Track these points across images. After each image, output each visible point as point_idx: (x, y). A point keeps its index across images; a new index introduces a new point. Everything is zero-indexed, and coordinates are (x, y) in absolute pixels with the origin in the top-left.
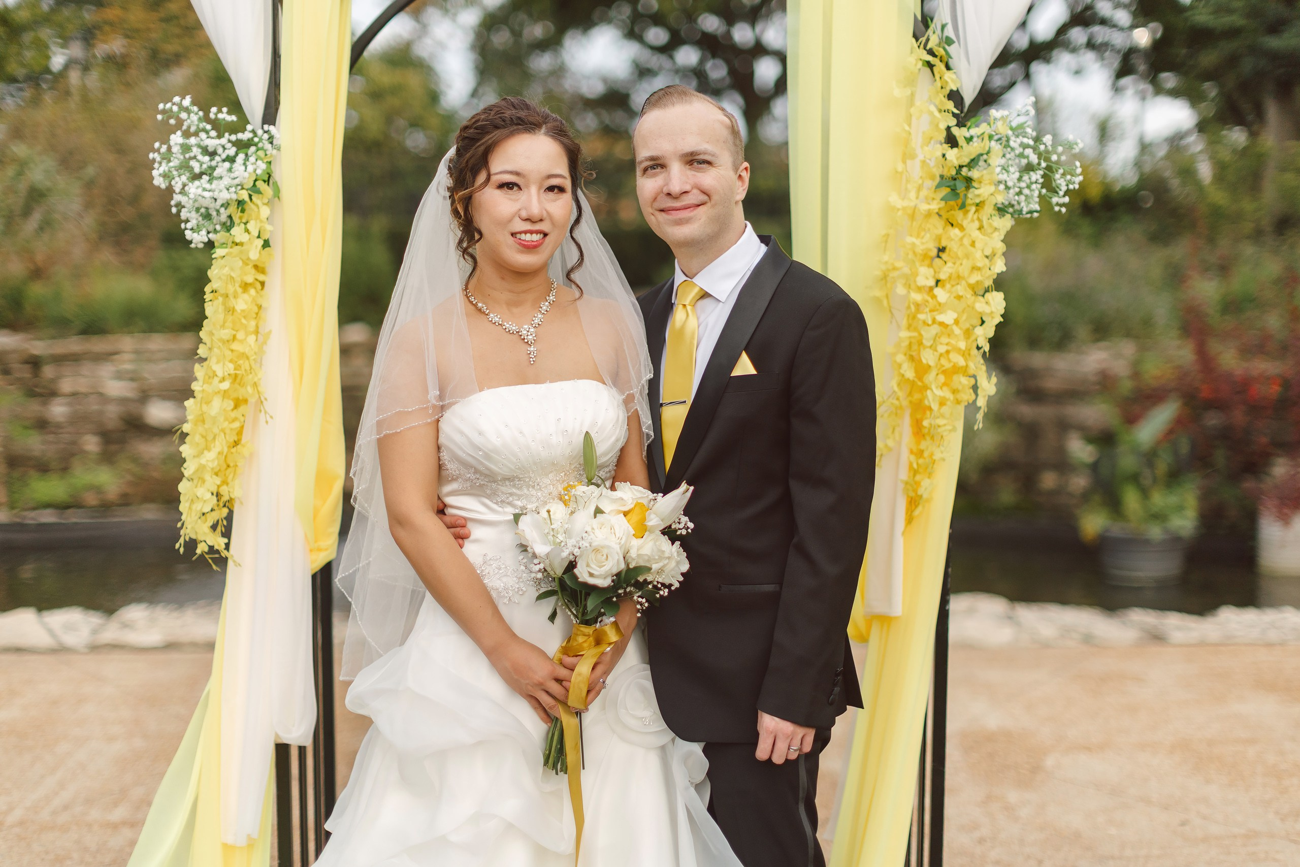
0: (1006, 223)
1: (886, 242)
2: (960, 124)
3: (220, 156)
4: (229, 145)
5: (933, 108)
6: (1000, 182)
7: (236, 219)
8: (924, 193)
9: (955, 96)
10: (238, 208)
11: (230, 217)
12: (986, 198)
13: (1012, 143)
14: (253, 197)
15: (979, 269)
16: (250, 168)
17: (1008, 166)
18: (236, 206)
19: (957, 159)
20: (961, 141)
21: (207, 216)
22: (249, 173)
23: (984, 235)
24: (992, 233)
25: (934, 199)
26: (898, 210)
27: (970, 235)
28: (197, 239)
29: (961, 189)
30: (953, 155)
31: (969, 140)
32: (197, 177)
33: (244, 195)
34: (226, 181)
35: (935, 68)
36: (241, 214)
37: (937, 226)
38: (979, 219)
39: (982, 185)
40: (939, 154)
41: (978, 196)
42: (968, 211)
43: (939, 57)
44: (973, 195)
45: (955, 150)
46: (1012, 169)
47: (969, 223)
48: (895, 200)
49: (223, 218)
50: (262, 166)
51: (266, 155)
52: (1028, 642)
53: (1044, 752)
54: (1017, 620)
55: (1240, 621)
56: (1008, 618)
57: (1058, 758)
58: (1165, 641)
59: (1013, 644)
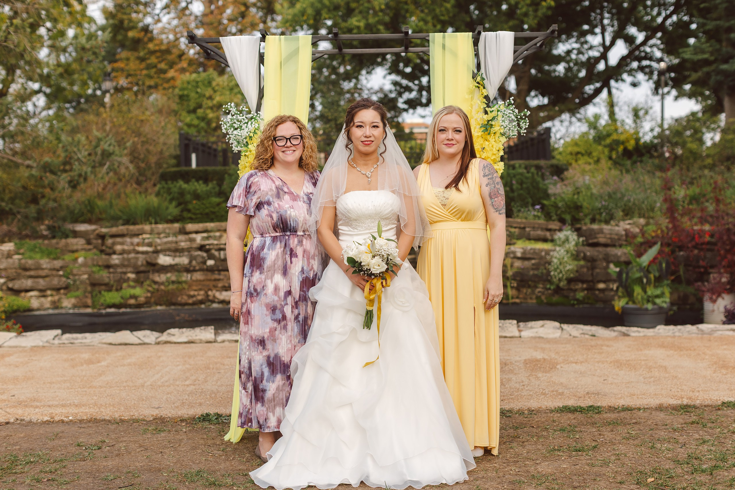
0: (504, 139)
2: (488, 106)
3: (243, 122)
4: (246, 119)
5: (478, 101)
6: (502, 126)
7: (249, 143)
8: (476, 129)
9: (487, 97)
10: (250, 139)
11: (247, 142)
12: (497, 131)
13: (505, 112)
15: (495, 154)
16: (253, 126)
20: (489, 112)
21: (239, 142)
22: (253, 128)
23: (496, 143)
24: (499, 143)
25: (479, 131)
27: (492, 143)
28: (235, 149)
29: (489, 129)
30: (486, 117)
31: (491, 112)
32: (236, 129)
33: (252, 135)
34: (246, 130)
35: (479, 88)
36: (251, 141)
37: (480, 140)
38: (495, 138)
39: (496, 126)
40: (481, 117)
41: (495, 130)
42: (491, 135)
43: (481, 84)
44: (493, 130)
45: (486, 115)
46: (506, 121)
47: (491, 139)
49: (244, 142)
50: (257, 125)
51: (258, 122)
52: (567, 336)
53: (557, 364)
54: (562, 329)
55: (665, 329)
56: (559, 329)
57: (562, 365)
58: (628, 335)
59: (560, 337)
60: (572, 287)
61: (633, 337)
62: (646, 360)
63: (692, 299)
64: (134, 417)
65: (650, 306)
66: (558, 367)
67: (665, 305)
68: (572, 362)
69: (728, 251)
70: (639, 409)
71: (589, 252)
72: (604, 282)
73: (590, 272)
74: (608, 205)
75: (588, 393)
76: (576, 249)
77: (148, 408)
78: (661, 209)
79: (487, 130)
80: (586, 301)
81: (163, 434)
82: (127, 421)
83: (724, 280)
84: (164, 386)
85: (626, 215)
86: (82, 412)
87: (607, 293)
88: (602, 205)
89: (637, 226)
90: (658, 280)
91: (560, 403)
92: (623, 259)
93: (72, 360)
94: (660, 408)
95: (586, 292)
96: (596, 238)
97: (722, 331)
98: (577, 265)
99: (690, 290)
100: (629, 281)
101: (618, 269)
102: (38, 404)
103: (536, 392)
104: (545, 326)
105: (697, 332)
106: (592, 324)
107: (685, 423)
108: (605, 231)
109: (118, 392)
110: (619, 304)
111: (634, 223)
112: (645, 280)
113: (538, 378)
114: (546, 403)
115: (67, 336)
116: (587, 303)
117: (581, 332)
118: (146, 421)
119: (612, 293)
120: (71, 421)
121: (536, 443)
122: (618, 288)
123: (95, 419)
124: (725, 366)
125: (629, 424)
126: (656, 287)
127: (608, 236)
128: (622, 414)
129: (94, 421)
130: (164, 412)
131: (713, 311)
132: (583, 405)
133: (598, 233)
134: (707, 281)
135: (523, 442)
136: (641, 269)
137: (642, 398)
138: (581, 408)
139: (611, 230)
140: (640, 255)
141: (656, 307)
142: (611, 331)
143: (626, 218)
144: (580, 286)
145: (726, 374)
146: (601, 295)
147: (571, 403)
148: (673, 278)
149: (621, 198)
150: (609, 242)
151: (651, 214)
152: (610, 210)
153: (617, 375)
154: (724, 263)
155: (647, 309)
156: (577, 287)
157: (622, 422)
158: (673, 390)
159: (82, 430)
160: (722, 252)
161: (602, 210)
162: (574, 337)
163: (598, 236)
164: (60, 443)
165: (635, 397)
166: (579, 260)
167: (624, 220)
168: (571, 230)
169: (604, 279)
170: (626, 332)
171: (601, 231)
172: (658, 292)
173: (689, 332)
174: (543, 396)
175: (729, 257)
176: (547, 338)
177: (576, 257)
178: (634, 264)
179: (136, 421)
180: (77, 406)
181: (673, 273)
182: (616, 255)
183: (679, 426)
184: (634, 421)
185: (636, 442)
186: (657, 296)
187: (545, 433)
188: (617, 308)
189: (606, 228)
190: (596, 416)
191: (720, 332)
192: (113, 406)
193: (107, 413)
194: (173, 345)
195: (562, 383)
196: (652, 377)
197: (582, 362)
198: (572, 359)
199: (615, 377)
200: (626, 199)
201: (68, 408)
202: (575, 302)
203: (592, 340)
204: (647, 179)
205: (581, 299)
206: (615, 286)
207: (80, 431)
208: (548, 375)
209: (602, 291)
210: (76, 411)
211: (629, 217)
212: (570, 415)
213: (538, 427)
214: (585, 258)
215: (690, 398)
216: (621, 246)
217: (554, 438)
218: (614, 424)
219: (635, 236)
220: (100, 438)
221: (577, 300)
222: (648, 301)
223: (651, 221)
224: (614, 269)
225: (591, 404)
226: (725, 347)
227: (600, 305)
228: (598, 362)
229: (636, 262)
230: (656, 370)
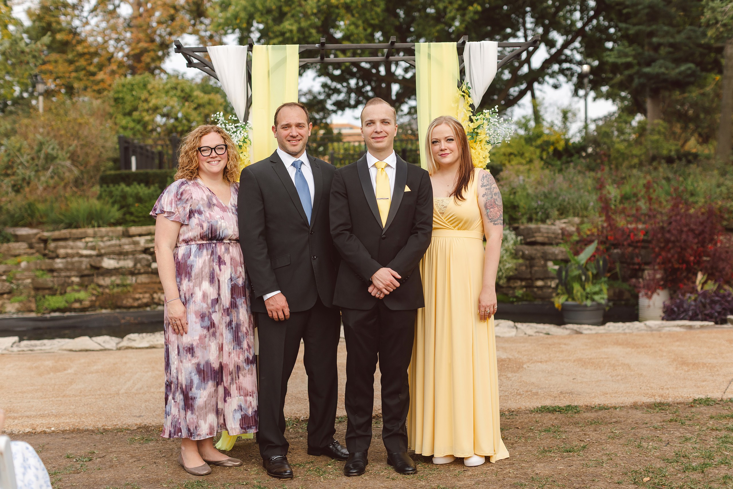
2: (474, 115)
3: (231, 131)
4: (234, 128)
5: (465, 110)
6: (487, 134)
12: (483, 139)
13: (490, 121)
14: (244, 144)
15: (481, 162)
16: (242, 135)
19: (473, 126)
20: (474, 121)
24: (485, 150)
27: (478, 151)
29: (475, 136)
31: (477, 120)
33: (241, 144)
35: (465, 97)
38: (481, 146)
39: (481, 134)
40: (467, 125)
41: (480, 138)
42: (477, 143)
43: (466, 93)
45: (472, 123)
46: (491, 129)
50: (245, 134)
51: (246, 131)
52: (522, 335)
53: (523, 363)
54: (517, 328)
55: (614, 326)
56: (513, 328)
57: (528, 365)
58: (581, 333)
59: (515, 336)
60: (512, 284)
61: (586, 334)
62: (608, 358)
63: (627, 295)
64: (117, 426)
65: (589, 303)
66: (525, 366)
67: (603, 302)
68: (538, 362)
69: (662, 249)
70: (615, 408)
71: (528, 250)
72: (542, 279)
73: (529, 270)
74: (544, 205)
75: (561, 393)
76: (515, 247)
77: (129, 416)
78: (594, 208)
79: (473, 138)
80: (525, 298)
81: (151, 444)
82: (111, 431)
83: (658, 276)
84: (139, 393)
85: (561, 214)
86: (63, 423)
87: (545, 290)
88: (538, 205)
89: (573, 225)
90: (596, 277)
91: (538, 404)
92: (560, 257)
93: (36, 367)
94: (635, 406)
95: (524, 290)
96: (534, 237)
97: (669, 327)
98: (516, 264)
99: (625, 286)
100: (569, 278)
101: (557, 267)
102: (16, 415)
103: (511, 393)
104: (500, 325)
105: (645, 328)
106: (544, 323)
107: (664, 421)
108: (542, 230)
109: (94, 400)
110: (559, 301)
111: (569, 222)
112: (583, 278)
113: (508, 378)
114: (524, 404)
115: (25, 343)
116: (526, 300)
117: (535, 330)
118: (130, 430)
119: (550, 290)
120: (53, 432)
121: (525, 444)
122: (557, 286)
123: (78, 429)
124: (684, 363)
125: (611, 423)
126: (594, 284)
127: (545, 235)
128: (600, 413)
129: (77, 431)
130: (147, 421)
131: (649, 306)
132: (560, 405)
133: (536, 232)
134: (642, 277)
135: (512, 444)
136: (580, 267)
137: (615, 397)
138: (559, 408)
139: (547, 229)
140: (577, 253)
141: (594, 303)
142: (563, 328)
143: (561, 217)
144: (519, 283)
145: (688, 371)
146: (540, 292)
147: (548, 403)
148: (609, 275)
149: (556, 198)
150: (546, 240)
151: (585, 213)
152: (546, 210)
153: (585, 374)
154: (658, 260)
155: (586, 306)
156: (516, 285)
157: (602, 421)
158: (643, 388)
159: (67, 441)
160: (657, 249)
161: (538, 210)
162: (529, 336)
163: (536, 235)
164: (48, 455)
165: (608, 396)
166: (518, 258)
167: (559, 219)
168: (509, 228)
169: (542, 277)
170: (578, 330)
171: (538, 230)
172: (596, 289)
173: (637, 328)
174: (519, 397)
175: (663, 254)
176: (503, 337)
177: (515, 255)
178: (573, 262)
179: (120, 430)
180: (56, 416)
181: (609, 271)
182: (553, 254)
183: (659, 424)
184: (614, 420)
185: (622, 441)
186: (595, 293)
187: (531, 434)
188: (556, 305)
189: (543, 227)
190: (577, 416)
191: (668, 329)
192: (93, 415)
193: (89, 423)
194: (134, 350)
195: (533, 383)
196: (618, 376)
197: (546, 362)
198: (536, 358)
199: (582, 375)
200: (561, 198)
201: (48, 419)
202: (515, 300)
203: (547, 338)
204: (579, 178)
205: (520, 296)
206: (553, 284)
207: (66, 442)
208: (516, 374)
209: (540, 288)
210: (57, 422)
211: (564, 216)
212: (550, 415)
213: (523, 428)
214: (523, 257)
215: (662, 396)
216: (557, 244)
217: (541, 439)
218: (595, 423)
219: (570, 235)
220: (88, 449)
221: (516, 297)
222: (587, 298)
223: (585, 220)
224: (552, 267)
225: (568, 403)
226: (678, 343)
227: (538, 302)
228: (562, 361)
229: (575, 260)
230: (620, 368)
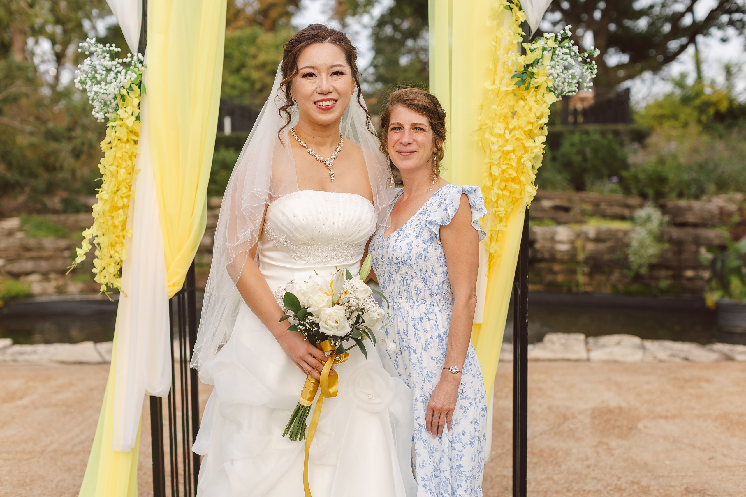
1: (482, 109)
2: (527, 42)
3: (113, 71)
4: (118, 65)
5: (510, 33)
6: (550, 75)
7: (120, 106)
8: (504, 81)
10: (121, 99)
11: (117, 105)
12: (541, 84)
13: (557, 52)
14: (129, 94)
16: (128, 77)
17: (555, 66)
18: (120, 98)
19: (524, 61)
20: (528, 51)
21: (105, 104)
22: (128, 80)
23: (537, 105)
24: (542, 104)
25: (510, 84)
26: (489, 90)
27: (529, 105)
28: (99, 117)
29: (527, 79)
30: (521, 59)
31: (531, 50)
32: (99, 83)
33: (124, 92)
35: (513, 10)
36: (123, 102)
37: (511, 100)
38: (536, 96)
39: (539, 76)
40: (514, 58)
41: (536, 82)
42: (530, 91)
43: (515, 4)
44: (534, 82)
45: (523, 56)
46: (557, 67)
47: (529, 97)
48: (488, 85)
49: (114, 105)
50: (136, 76)
51: (139, 70)
52: (649, 359)
53: (639, 419)
56: (638, 347)
57: (646, 422)
58: (732, 359)
59: (640, 361)
60: (655, 274)
61: (739, 362)
66: (640, 425)
71: (676, 233)
72: (693, 269)
73: (677, 257)
74: (699, 178)
76: (660, 229)
79: (523, 81)
80: (671, 291)
85: (720, 188)
87: (696, 282)
88: (692, 177)
89: (734, 203)
92: (716, 242)
95: (671, 280)
96: (684, 216)
98: (661, 249)
100: (725, 270)
101: (710, 256)
104: (622, 343)
108: (695, 208)
110: (712, 298)
111: (730, 199)
116: (673, 294)
117: (671, 352)
119: (703, 283)
122: (711, 278)
127: (699, 214)
133: (686, 211)
136: (740, 256)
139: (702, 207)
140: (737, 238)
142: (709, 351)
143: (720, 192)
146: (690, 285)
149: (715, 169)
150: (699, 221)
152: (702, 183)
153: (729, 447)
156: (660, 274)
161: (691, 183)
162: (661, 361)
163: (686, 214)
166: (664, 243)
167: (717, 194)
168: (654, 206)
169: (693, 266)
171: (690, 208)
176: (623, 363)
177: (660, 238)
178: (731, 249)
182: (708, 238)
188: (709, 303)
189: (696, 204)
197: (674, 417)
198: (659, 409)
199: (725, 451)
200: (720, 169)
202: (658, 292)
203: (685, 366)
205: (665, 288)
206: (706, 274)
208: (625, 443)
209: (691, 279)
211: (723, 191)
214: (670, 240)
216: (713, 226)
219: (731, 215)
221: (660, 290)
224: (705, 254)
227: (687, 296)
228: (698, 417)
229: (734, 247)
